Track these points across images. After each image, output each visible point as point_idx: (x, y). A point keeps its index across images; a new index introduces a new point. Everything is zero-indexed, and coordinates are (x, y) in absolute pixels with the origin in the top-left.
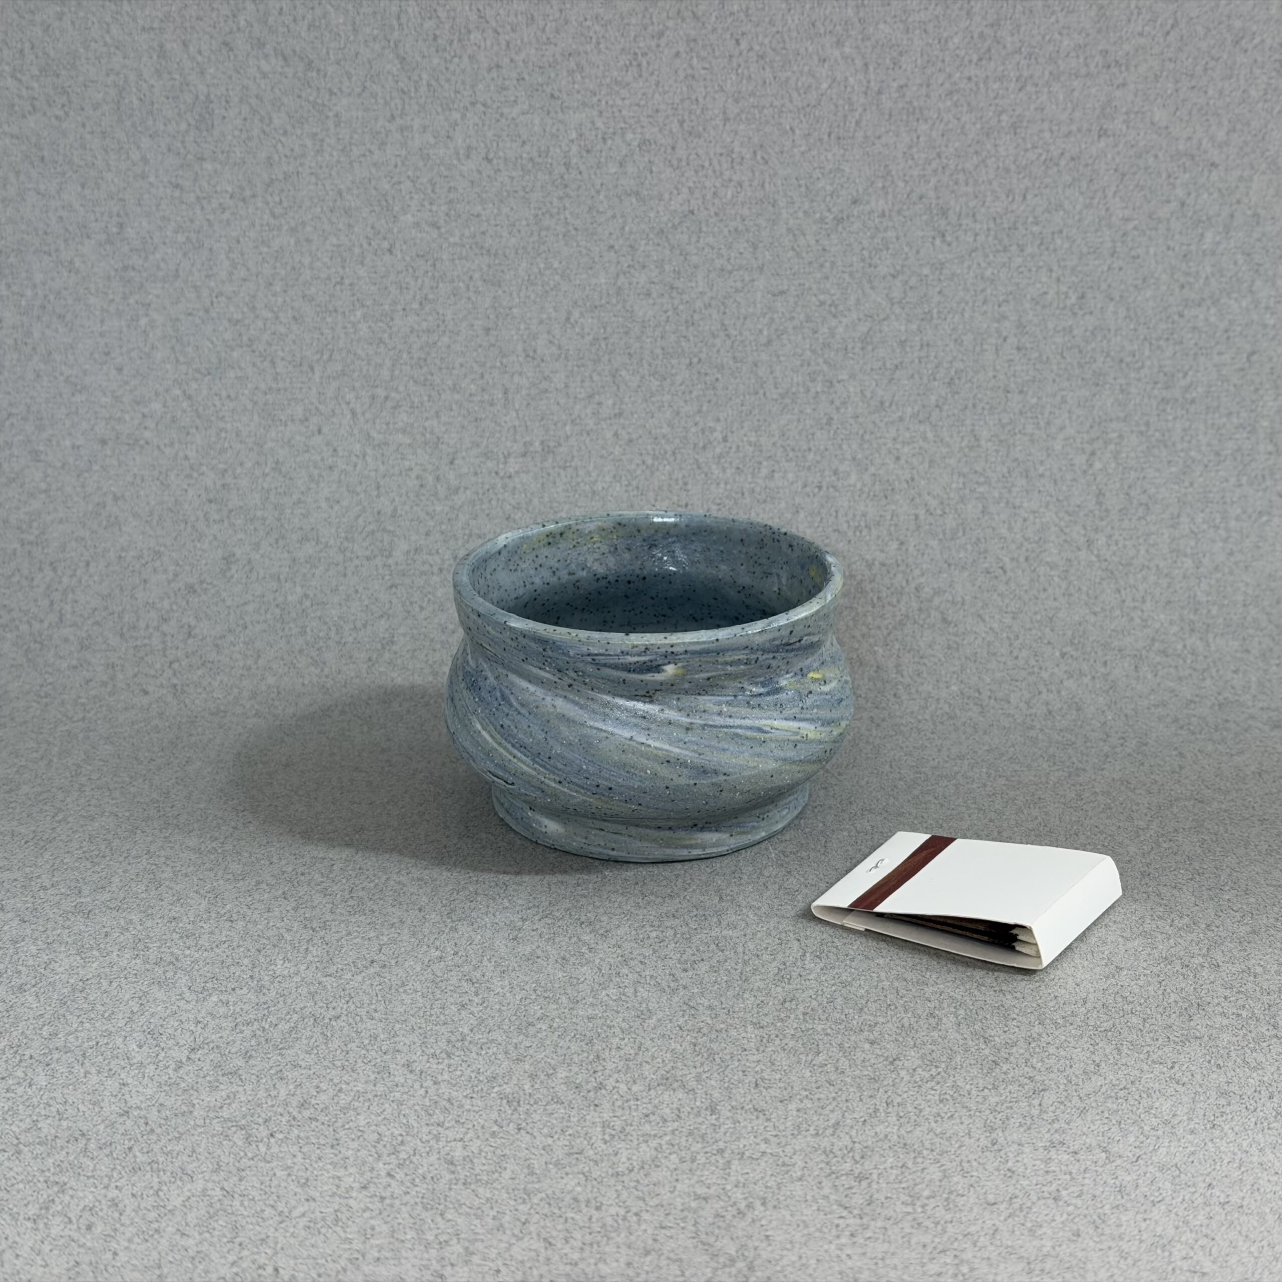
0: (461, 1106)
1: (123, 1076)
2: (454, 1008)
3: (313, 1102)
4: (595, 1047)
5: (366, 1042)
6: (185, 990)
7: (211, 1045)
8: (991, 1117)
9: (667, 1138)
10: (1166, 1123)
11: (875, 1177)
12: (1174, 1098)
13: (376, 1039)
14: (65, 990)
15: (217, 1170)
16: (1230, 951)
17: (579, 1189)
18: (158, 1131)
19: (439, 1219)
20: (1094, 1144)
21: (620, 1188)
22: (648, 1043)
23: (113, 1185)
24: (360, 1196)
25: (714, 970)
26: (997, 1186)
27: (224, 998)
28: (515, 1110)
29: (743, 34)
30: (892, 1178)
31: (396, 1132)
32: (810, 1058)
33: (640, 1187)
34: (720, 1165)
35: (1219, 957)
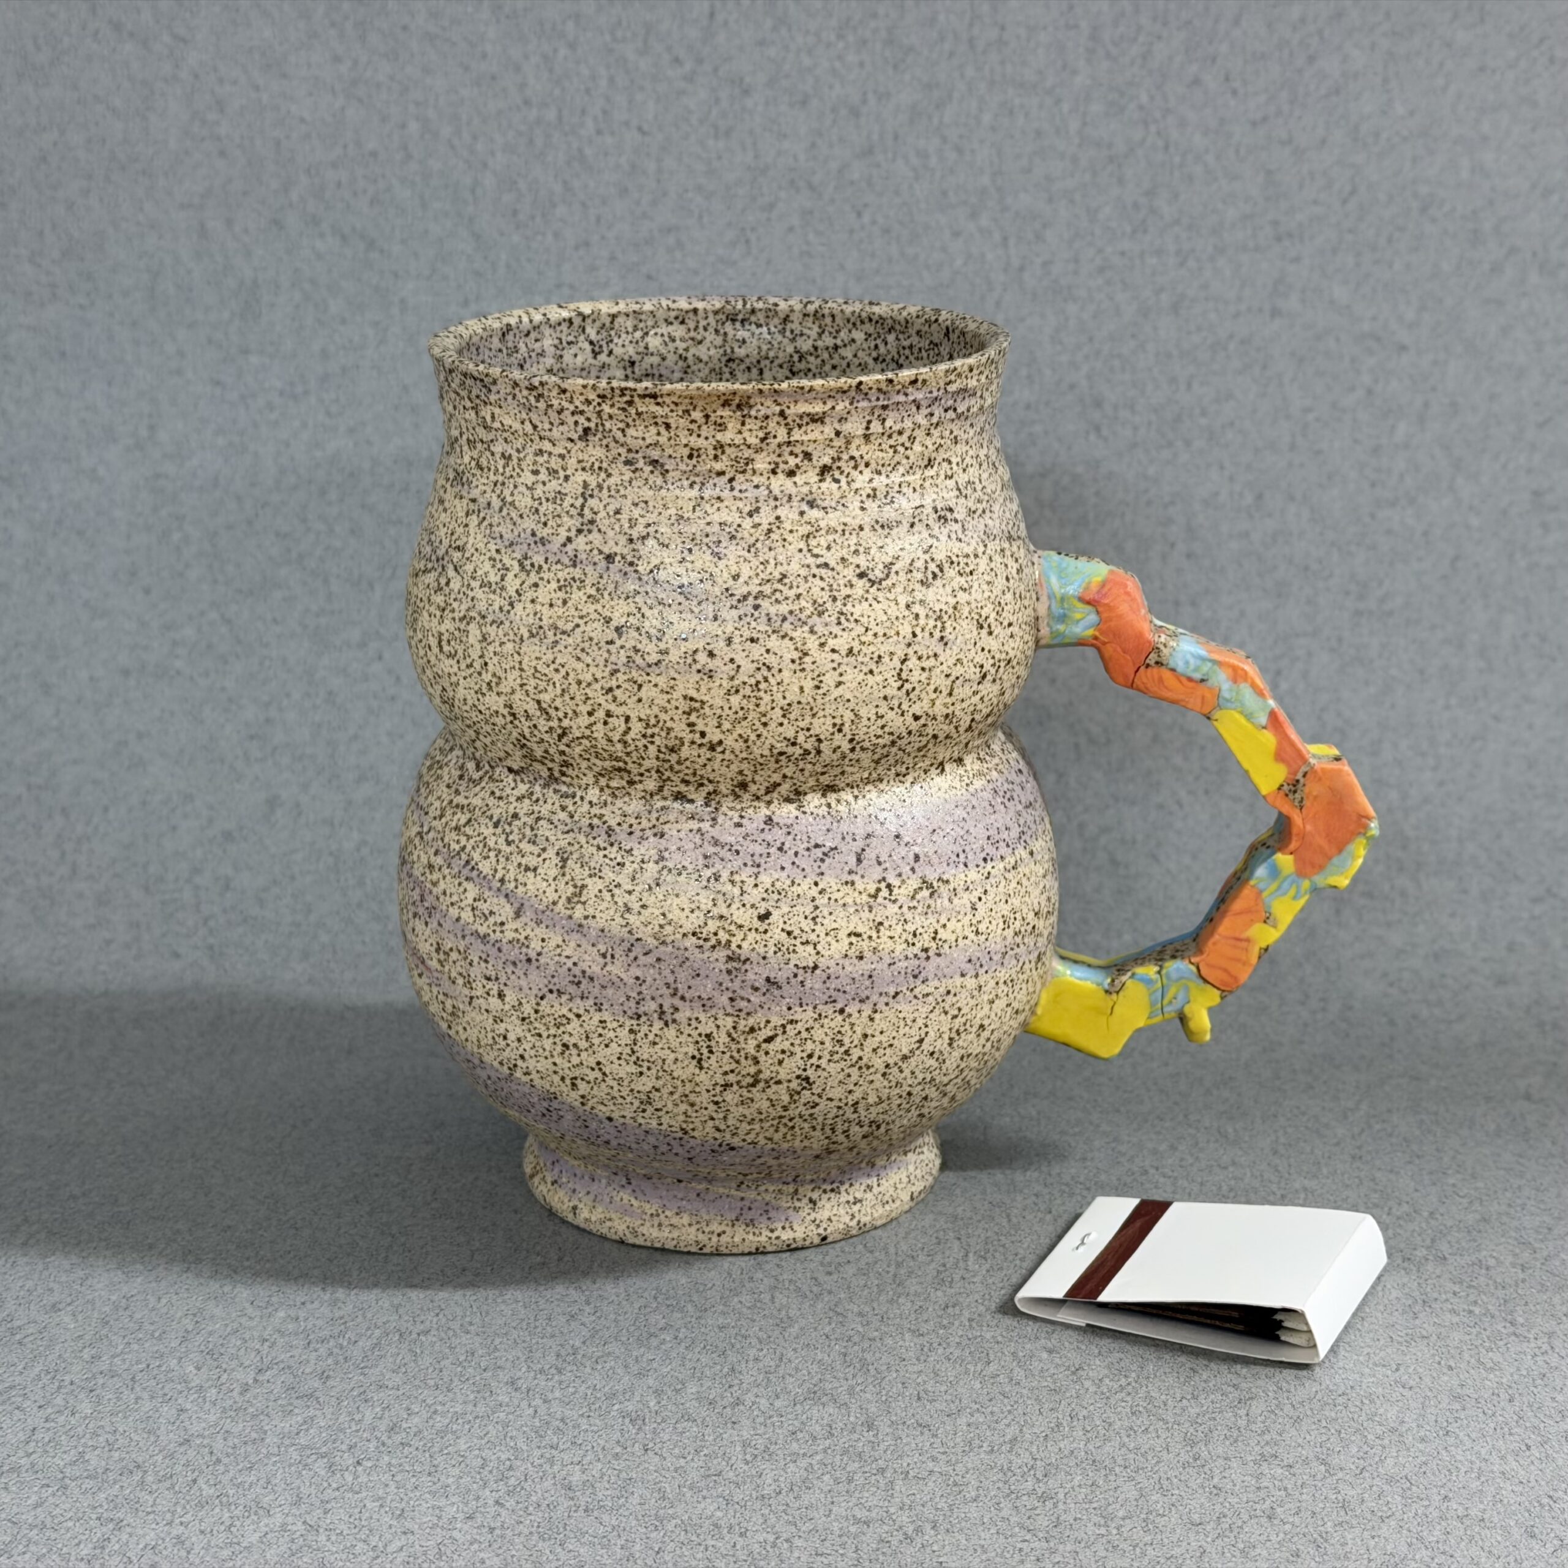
0: (577, 1426)
1: (180, 1401)
2: (563, 1319)
3: (404, 1425)
4: (730, 1359)
5: (462, 1358)
6: (247, 1305)
7: (282, 1366)
8: (1191, 1430)
9: (818, 1457)
10: (1393, 1430)
11: (1061, 1496)
12: (1400, 1404)
13: (473, 1354)
14: (107, 1309)
15: (298, 1501)
16: (1458, 1242)
17: (719, 1514)
18: (226, 1460)
19: (559, 1550)
20: (1311, 1456)
21: (766, 1511)
22: (790, 1354)
23: (177, 1521)
24: (466, 1527)
25: (862, 1272)
26: (1202, 1505)
27: (293, 1314)
28: (640, 1429)
29: (866, 205)
30: (1081, 1497)
31: (503, 1457)
32: (979, 1368)
33: (789, 1511)
34: (882, 1484)
35: (1444, 1247)
